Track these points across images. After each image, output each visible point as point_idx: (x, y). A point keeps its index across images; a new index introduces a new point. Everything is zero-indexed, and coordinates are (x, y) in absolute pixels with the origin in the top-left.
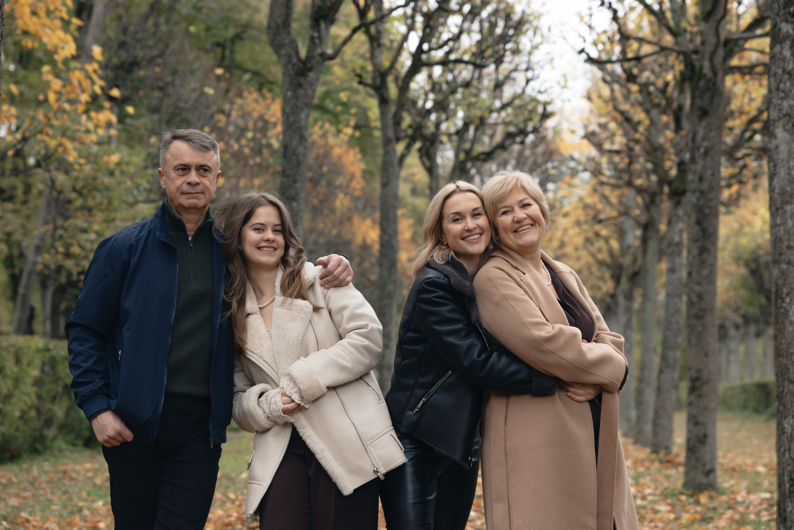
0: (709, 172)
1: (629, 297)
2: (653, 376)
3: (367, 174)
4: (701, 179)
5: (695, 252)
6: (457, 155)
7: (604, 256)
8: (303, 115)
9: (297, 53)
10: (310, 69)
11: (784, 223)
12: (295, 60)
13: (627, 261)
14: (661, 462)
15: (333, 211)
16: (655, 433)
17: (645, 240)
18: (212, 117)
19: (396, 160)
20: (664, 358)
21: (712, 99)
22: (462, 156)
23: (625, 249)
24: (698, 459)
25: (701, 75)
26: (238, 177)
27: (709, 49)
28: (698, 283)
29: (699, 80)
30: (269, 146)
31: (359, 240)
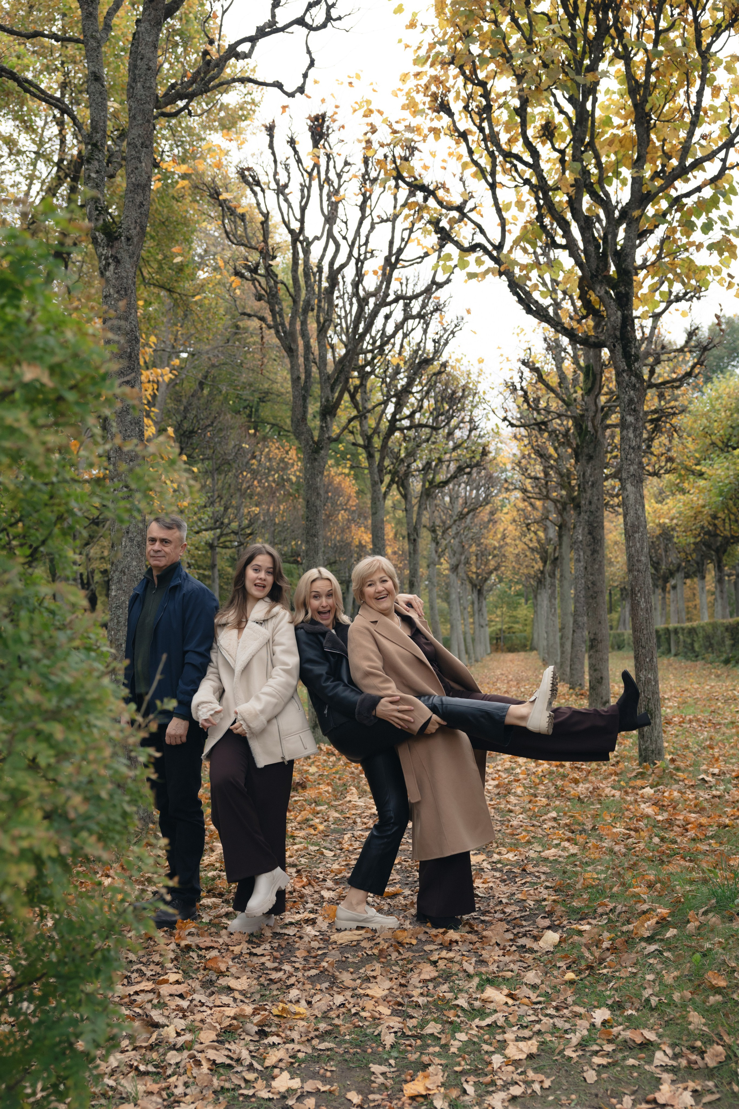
0: (596, 498)
1: (553, 575)
2: (569, 632)
3: (360, 492)
4: (590, 503)
5: (589, 553)
6: (423, 486)
7: (534, 544)
8: (318, 480)
9: (312, 438)
10: (321, 449)
11: (634, 545)
12: (311, 443)
13: (550, 549)
14: (577, 695)
15: (336, 523)
16: (572, 675)
17: (560, 536)
18: (248, 463)
19: (381, 496)
20: (575, 622)
21: (595, 448)
22: (427, 485)
23: (549, 540)
24: (597, 694)
25: (587, 432)
26: (269, 504)
27: (591, 414)
28: (592, 574)
29: (586, 435)
30: (289, 480)
31: (356, 542)
